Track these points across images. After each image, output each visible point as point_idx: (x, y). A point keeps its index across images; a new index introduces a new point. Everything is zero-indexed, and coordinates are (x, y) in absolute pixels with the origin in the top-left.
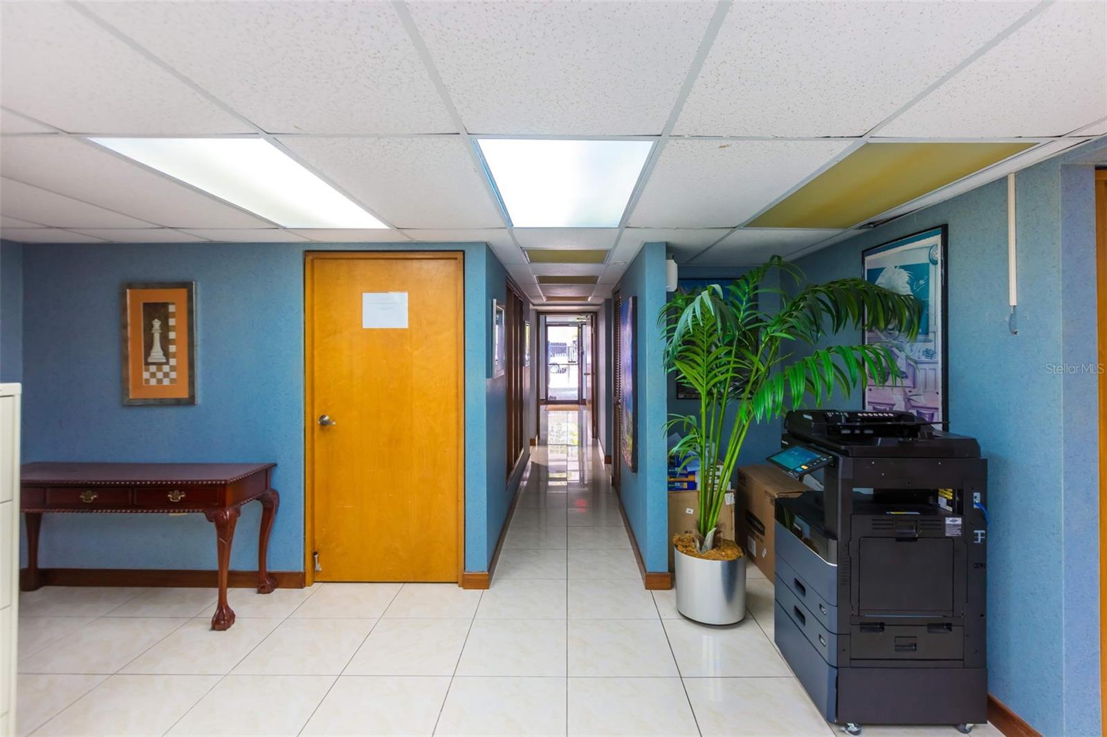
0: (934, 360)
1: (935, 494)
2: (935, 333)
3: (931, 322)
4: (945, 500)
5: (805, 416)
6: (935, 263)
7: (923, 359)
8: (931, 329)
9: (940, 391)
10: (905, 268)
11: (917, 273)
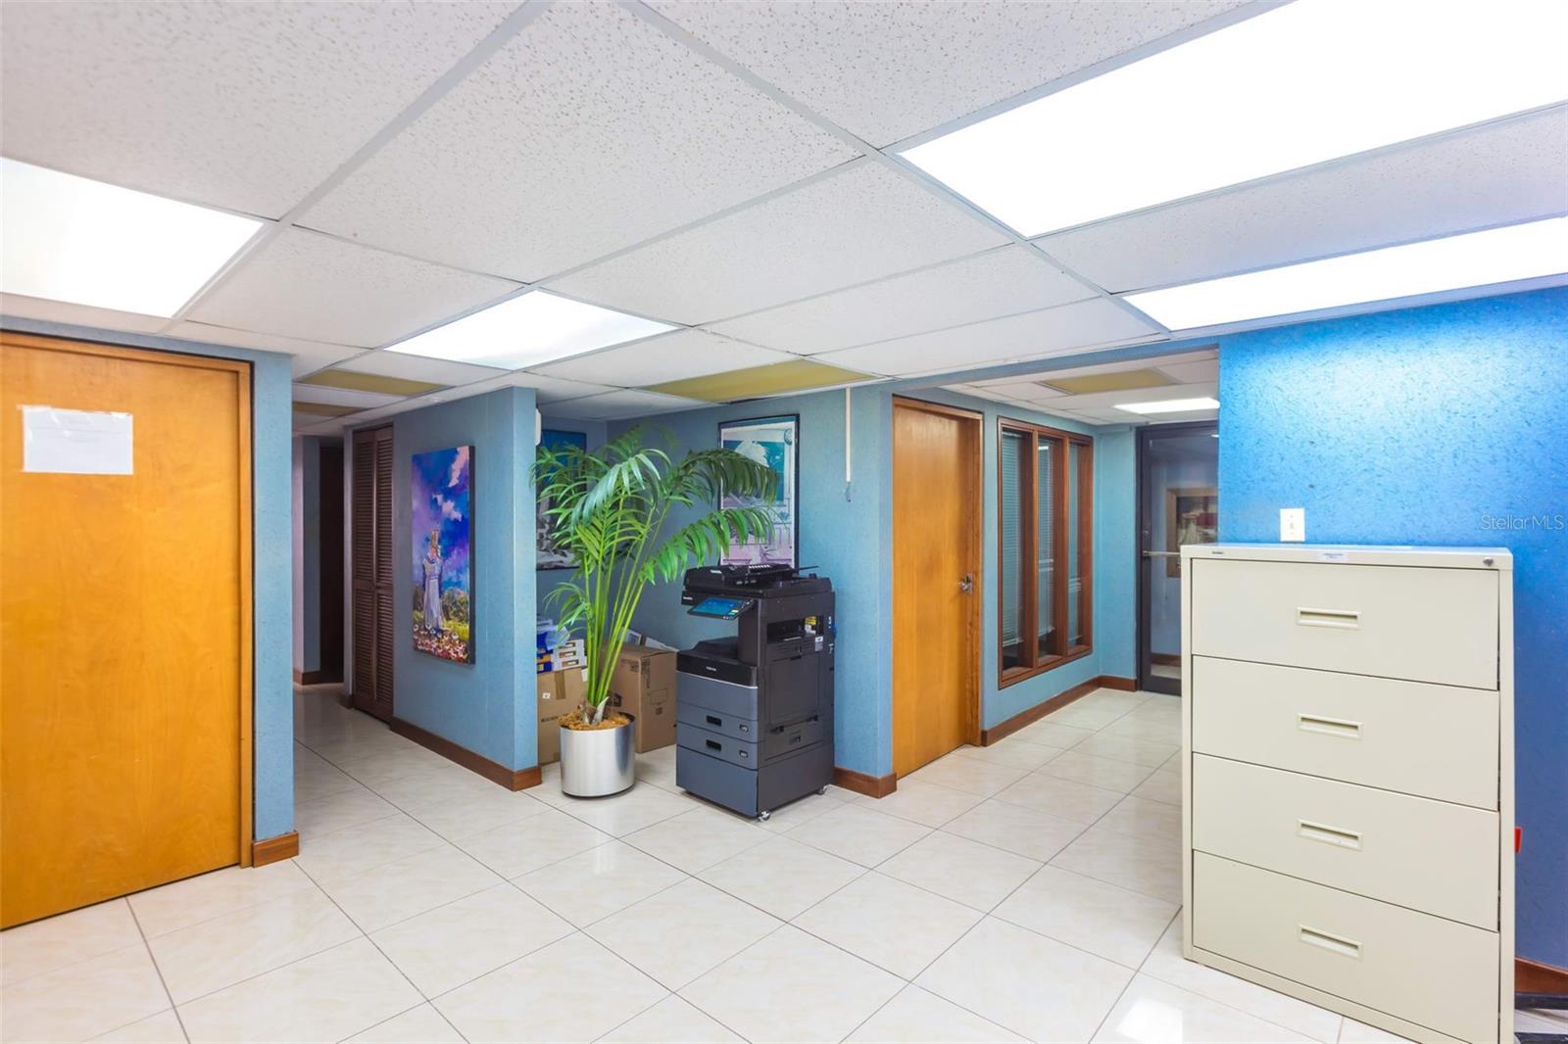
0: (788, 521)
1: (803, 624)
2: (789, 499)
3: (786, 490)
4: (810, 627)
5: (713, 572)
6: (790, 443)
7: (779, 520)
8: (785, 496)
9: (793, 546)
10: (763, 444)
11: (774, 450)
